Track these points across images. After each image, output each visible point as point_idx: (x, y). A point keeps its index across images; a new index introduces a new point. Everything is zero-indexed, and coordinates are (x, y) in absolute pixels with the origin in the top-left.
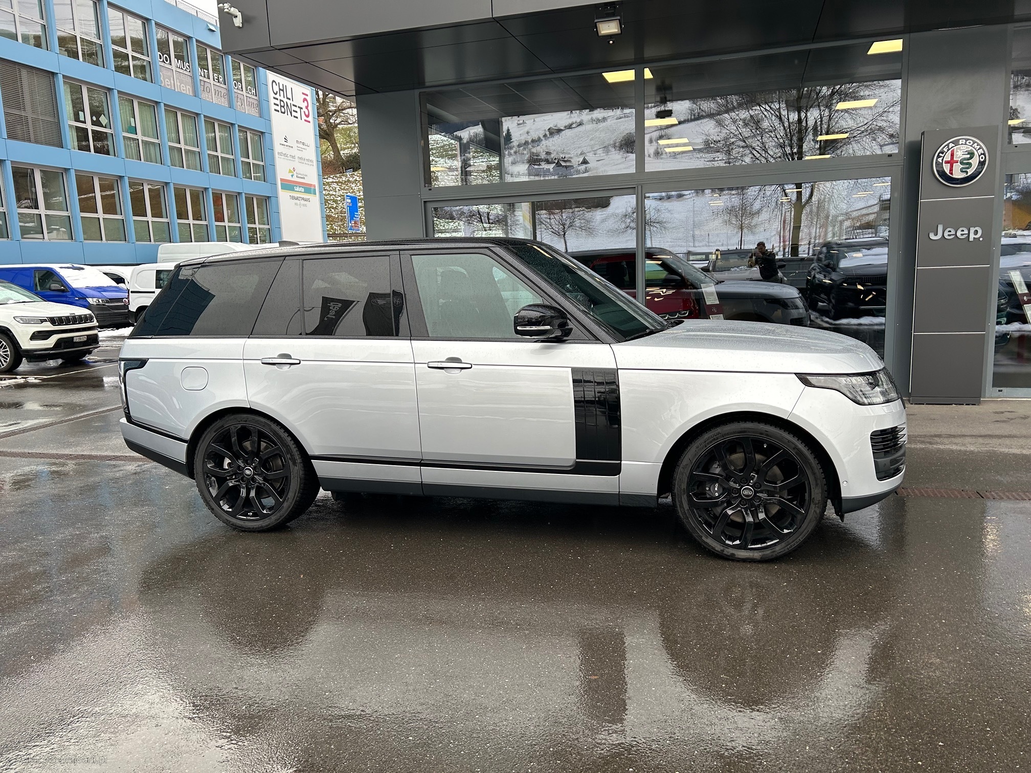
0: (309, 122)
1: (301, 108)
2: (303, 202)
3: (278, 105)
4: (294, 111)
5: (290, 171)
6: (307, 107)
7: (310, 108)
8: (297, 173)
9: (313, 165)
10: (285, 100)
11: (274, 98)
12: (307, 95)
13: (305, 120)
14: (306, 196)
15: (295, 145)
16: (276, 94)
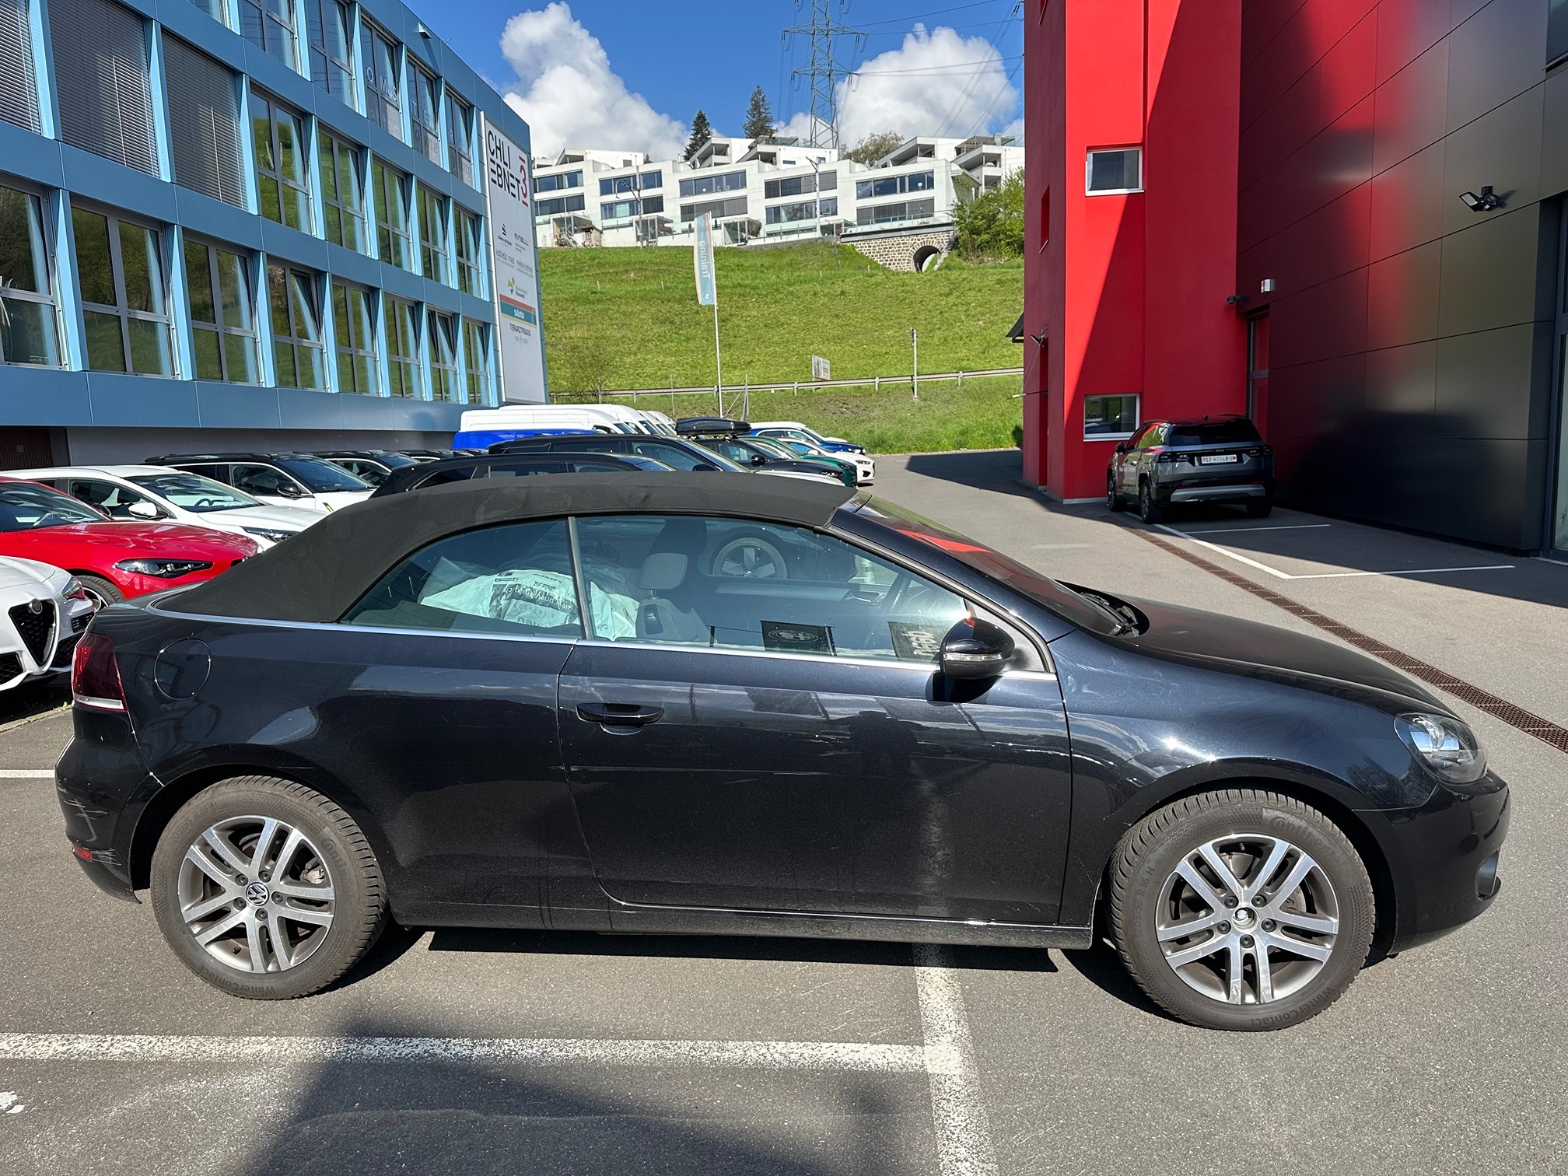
0: (527, 205)
1: (519, 182)
2: (523, 335)
3: (494, 172)
4: (513, 185)
5: (510, 285)
6: (524, 180)
7: (527, 182)
8: (516, 288)
9: (532, 277)
10: (502, 164)
11: (492, 160)
12: (524, 161)
13: (523, 202)
14: (526, 326)
15: (513, 240)
16: (493, 154)
